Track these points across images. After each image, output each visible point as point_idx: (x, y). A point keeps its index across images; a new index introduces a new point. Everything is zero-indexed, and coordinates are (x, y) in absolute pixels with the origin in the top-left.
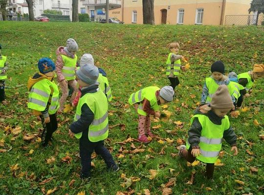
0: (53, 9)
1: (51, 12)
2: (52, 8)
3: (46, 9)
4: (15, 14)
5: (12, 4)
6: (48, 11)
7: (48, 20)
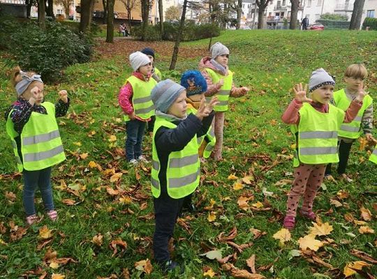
0: (336, 13)
1: (332, 17)
2: (335, 11)
3: (324, 13)
4: (282, 20)
5: (280, 8)
6: (327, 15)
7: (322, 28)
